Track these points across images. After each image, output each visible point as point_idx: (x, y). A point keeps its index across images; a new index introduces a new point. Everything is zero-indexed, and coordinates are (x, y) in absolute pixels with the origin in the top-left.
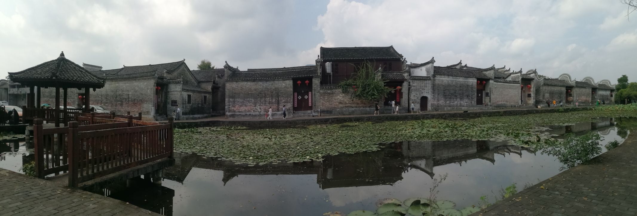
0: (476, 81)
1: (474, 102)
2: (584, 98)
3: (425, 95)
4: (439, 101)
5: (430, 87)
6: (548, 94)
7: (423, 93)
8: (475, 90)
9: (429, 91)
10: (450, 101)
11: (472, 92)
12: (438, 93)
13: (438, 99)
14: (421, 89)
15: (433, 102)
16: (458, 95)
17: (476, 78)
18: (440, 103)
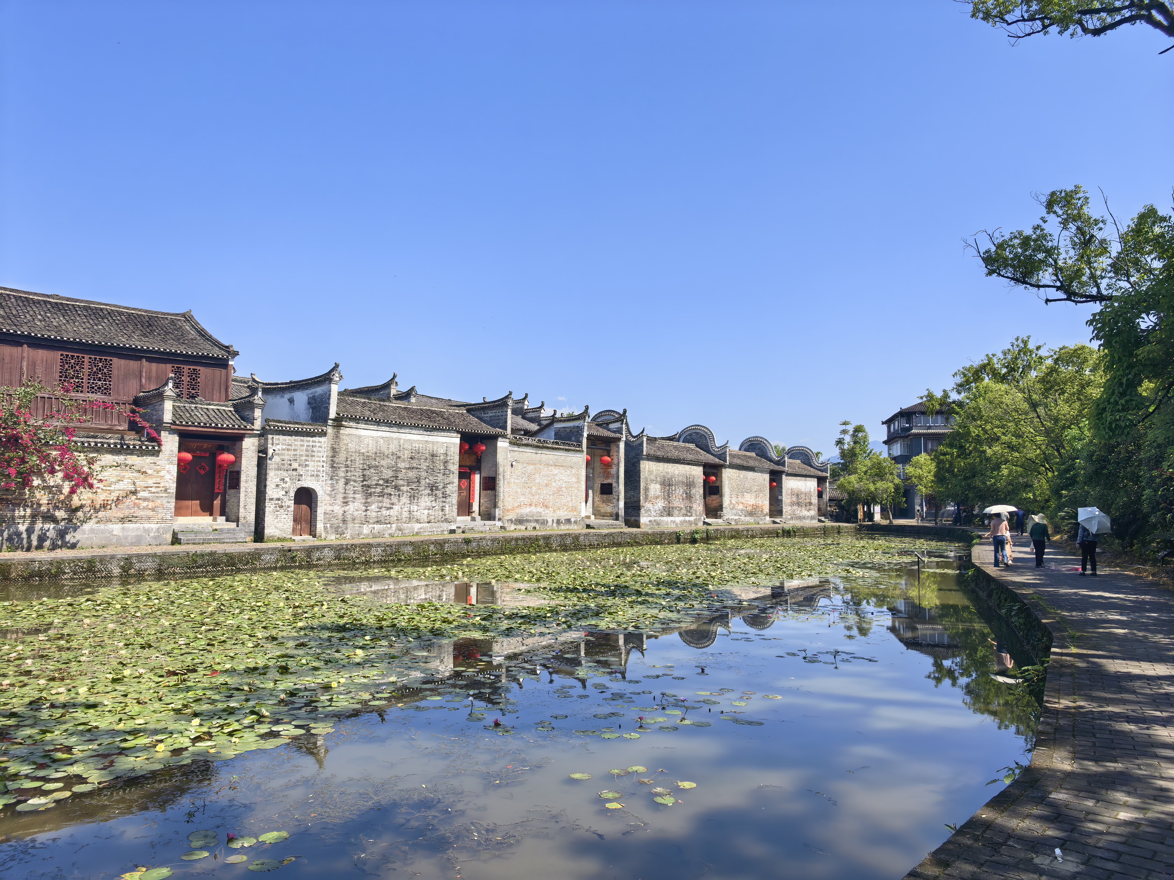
0: (458, 441)
1: (451, 508)
2: (750, 500)
3: (307, 483)
4: (346, 503)
5: (324, 459)
6: (658, 486)
7: (301, 475)
8: (455, 468)
9: (319, 471)
10: (380, 505)
11: (444, 474)
12: (344, 477)
13: (344, 498)
14: (295, 465)
15: (331, 508)
16: (403, 486)
17: (458, 432)
18: (352, 510)
